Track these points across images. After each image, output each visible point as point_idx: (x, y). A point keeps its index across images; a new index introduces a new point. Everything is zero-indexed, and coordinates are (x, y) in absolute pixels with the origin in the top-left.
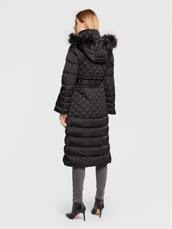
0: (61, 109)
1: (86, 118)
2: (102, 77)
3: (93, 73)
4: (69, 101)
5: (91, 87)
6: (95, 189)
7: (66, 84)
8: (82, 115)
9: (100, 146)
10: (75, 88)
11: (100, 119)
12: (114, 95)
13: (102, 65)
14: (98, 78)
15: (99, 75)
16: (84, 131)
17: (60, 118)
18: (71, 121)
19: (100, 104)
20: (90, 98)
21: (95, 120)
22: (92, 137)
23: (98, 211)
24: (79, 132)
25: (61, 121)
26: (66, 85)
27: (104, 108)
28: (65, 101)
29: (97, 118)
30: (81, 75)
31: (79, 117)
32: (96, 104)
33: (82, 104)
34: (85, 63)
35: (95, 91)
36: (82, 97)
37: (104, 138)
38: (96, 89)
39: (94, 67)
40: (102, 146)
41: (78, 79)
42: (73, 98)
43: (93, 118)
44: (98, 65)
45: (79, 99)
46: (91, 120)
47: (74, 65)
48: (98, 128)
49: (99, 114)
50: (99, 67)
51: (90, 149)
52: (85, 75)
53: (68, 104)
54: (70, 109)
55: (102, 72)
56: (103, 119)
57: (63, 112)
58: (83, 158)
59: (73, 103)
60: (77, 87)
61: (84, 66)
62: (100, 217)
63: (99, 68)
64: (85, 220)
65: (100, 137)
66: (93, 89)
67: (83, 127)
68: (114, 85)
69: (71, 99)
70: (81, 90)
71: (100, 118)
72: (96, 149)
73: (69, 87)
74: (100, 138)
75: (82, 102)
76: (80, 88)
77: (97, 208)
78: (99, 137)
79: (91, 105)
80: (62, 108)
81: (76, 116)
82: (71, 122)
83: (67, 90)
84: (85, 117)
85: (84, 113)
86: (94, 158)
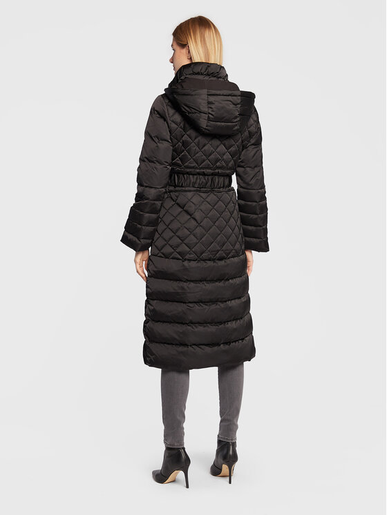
0: (135, 239)
1: (188, 260)
2: (228, 169)
3: (204, 161)
4: (154, 223)
5: (200, 191)
6: (218, 419)
7: (145, 184)
8: (179, 253)
9: (221, 323)
10: (166, 192)
11: (222, 263)
12: (264, 209)
13: (226, 142)
14: (217, 171)
15: (218, 164)
16: (183, 288)
17: (135, 261)
18: (156, 267)
19: (221, 229)
20: (198, 215)
21: (210, 263)
22: (202, 302)
23: (225, 468)
24: (174, 291)
25: (138, 266)
26: (146, 187)
27: (233, 238)
28: (145, 222)
29: (214, 260)
30: (179, 165)
31: (173, 258)
32: (211, 228)
33: (180, 228)
34: (185, 138)
35: (208, 199)
36: (181, 212)
37: (230, 305)
38: (212, 195)
39: (206, 148)
40: (225, 322)
41: (172, 172)
42: (161, 216)
43: (204, 260)
44: (216, 142)
45: (172, 218)
46: (199, 264)
47: (163, 142)
48: (216, 281)
49: (218, 251)
50: (218, 147)
51: (196, 330)
52: (187, 164)
53: (150, 229)
54: (155, 239)
55: (227, 156)
56: (228, 261)
57: (140, 246)
58: (181, 349)
59: (161, 227)
60: (170, 192)
61: (183, 143)
62: (230, 483)
63: (218, 149)
64: (187, 487)
65: (220, 301)
66: (204, 195)
67: (180, 280)
68: (263, 187)
69: (159, 217)
70: (177, 197)
71: (220, 259)
72: (212, 329)
73: (152, 193)
74: (222, 305)
75: (179, 225)
76: (177, 194)
77: (222, 461)
78: (219, 303)
79: (199, 231)
80: (138, 238)
81: (166, 256)
82: (155, 269)
83: (148, 199)
84: (187, 257)
85: (184, 248)
86: (208, 349)
